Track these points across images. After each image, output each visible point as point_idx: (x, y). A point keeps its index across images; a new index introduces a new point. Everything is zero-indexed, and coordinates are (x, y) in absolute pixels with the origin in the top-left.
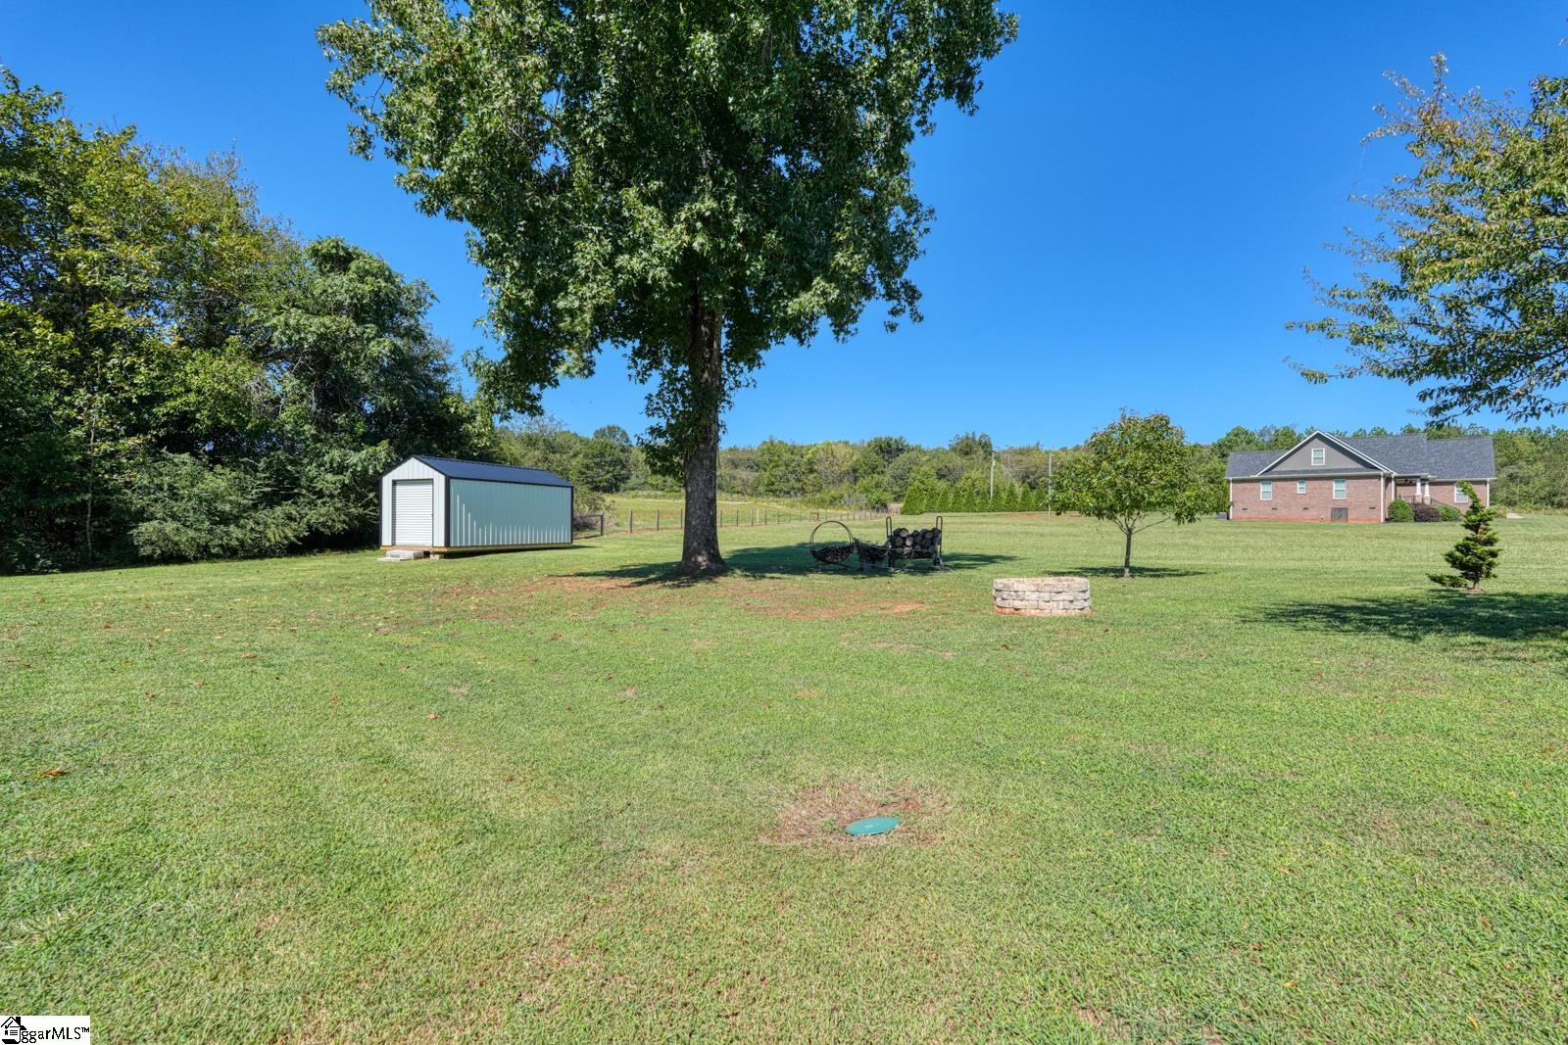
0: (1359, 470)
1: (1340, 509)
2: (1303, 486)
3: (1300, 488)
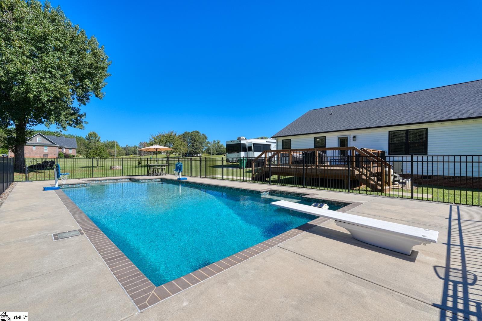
0: (51, 144)
1: (46, 154)
2: (34, 147)
3: (34, 148)
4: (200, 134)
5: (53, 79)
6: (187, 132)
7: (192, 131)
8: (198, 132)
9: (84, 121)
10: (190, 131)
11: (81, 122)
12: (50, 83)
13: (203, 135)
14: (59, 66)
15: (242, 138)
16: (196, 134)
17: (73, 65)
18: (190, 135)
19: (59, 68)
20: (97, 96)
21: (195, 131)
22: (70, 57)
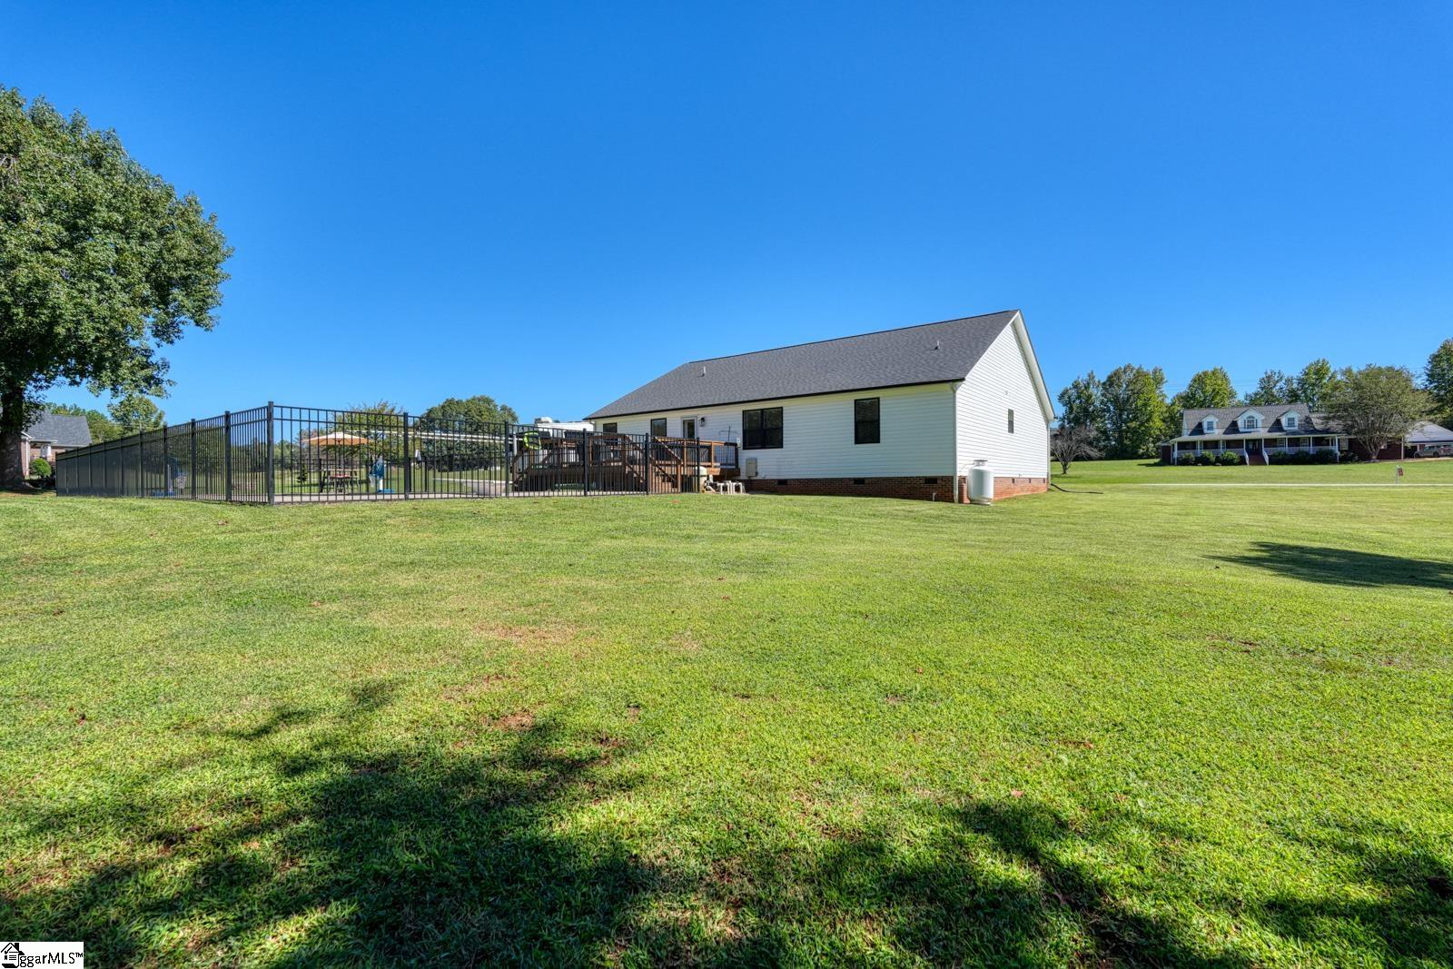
4: (495, 406)
5: (106, 292)
6: (453, 400)
7: (470, 398)
8: (488, 401)
9: (165, 378)
10: (464, 396)
11: (158, 382)
12: (99, 302)
13: (504, 408)
14: (119, 266)
15: (543, 419)
16: (483, 406)
17: (148, 260)
18: (463, 410)
19: (119, 269)
20: (198, 324)
21: (478, 395)
22: (141, 245)
